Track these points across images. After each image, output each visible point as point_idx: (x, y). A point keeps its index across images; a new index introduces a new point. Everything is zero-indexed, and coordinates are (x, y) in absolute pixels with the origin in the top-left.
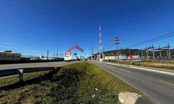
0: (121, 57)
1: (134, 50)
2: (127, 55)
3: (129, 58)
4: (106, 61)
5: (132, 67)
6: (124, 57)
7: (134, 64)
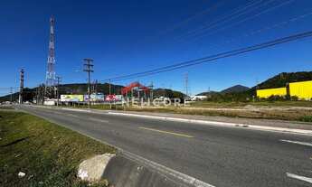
0: (94, 97)
1: (117, 86)
2: (106, 93)
3: (108, 99)
4: (63, 104)
5: (111, 113)
6: (100, 97)
7: (113, 108)
